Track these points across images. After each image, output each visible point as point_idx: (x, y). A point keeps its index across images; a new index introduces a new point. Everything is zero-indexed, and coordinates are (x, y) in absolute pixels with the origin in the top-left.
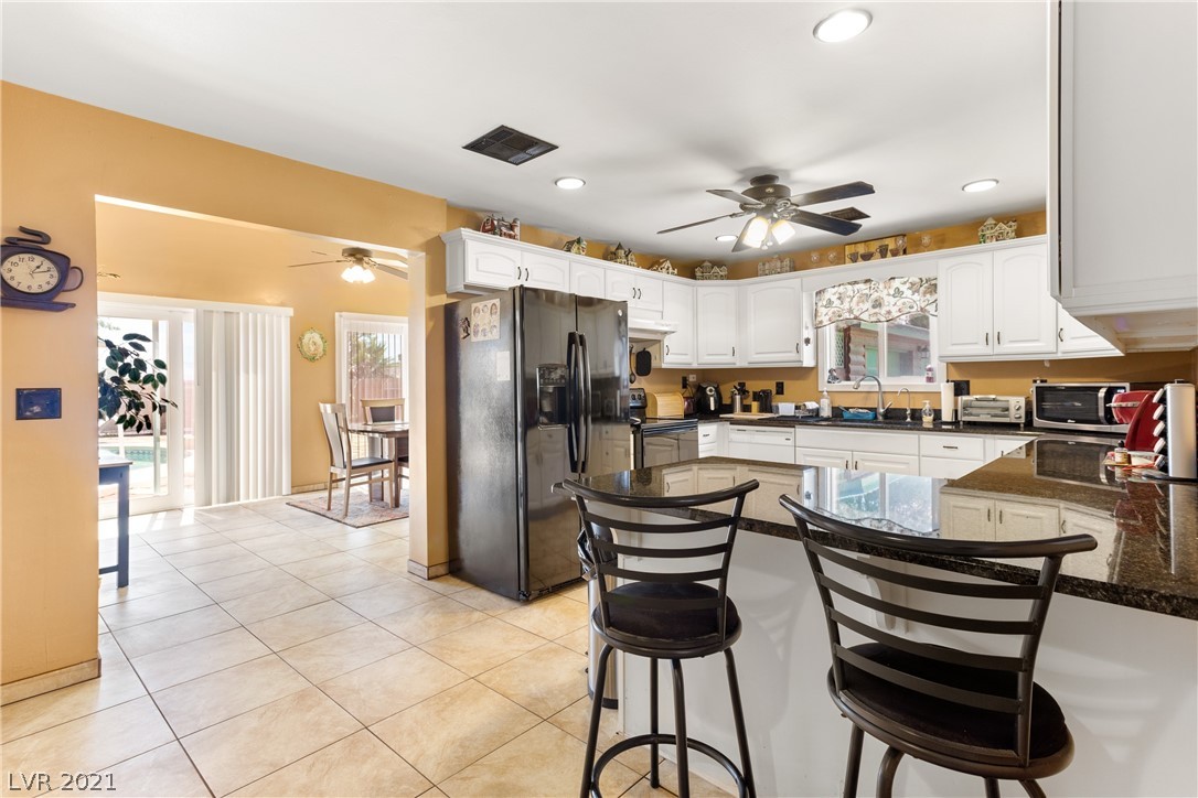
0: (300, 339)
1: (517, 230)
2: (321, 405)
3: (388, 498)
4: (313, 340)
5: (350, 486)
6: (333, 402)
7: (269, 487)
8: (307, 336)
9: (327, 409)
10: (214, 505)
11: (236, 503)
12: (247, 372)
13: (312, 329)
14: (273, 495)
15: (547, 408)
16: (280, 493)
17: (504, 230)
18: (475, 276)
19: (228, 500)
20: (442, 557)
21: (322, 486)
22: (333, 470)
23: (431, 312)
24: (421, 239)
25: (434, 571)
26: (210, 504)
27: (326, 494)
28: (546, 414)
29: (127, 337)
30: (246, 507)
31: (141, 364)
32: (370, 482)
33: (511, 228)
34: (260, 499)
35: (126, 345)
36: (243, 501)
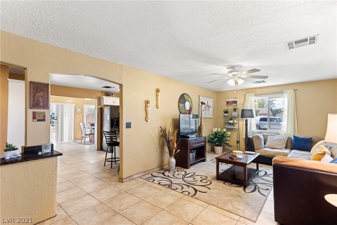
0: (76, 110)
1: (114, 95)
2: (80, 123)
3: (93, 141)
4: (79, 110)
5: (85, 138)
6: (83, 122)
7: (69, 139)
8: (78, 109)
9: (81, 124)
10: (59, 142)
11: (63, 142)
12: (65, 116)
13: (78, 108)
14: (70, 140)
15: (115, 124)
16: (72, 140)
17: (111, 95)
18: (105, 103)
19: (61, 141)
20: (99, 147)
21: (80, 139)
22: (82, 135)
23: (98, 109)
24: (97, 97)
25: (98, 149)
26: (58, 142)
27: (81, 140)
28: (115, 125)
29: (52, 113)
30: (65, 142)
31: (54, 117)
32: (90, 138)
33: (113, 95)
34: (68, 141)
35: (52, 115)
36: (64, 141)
